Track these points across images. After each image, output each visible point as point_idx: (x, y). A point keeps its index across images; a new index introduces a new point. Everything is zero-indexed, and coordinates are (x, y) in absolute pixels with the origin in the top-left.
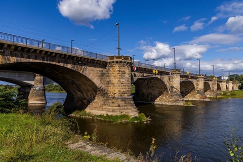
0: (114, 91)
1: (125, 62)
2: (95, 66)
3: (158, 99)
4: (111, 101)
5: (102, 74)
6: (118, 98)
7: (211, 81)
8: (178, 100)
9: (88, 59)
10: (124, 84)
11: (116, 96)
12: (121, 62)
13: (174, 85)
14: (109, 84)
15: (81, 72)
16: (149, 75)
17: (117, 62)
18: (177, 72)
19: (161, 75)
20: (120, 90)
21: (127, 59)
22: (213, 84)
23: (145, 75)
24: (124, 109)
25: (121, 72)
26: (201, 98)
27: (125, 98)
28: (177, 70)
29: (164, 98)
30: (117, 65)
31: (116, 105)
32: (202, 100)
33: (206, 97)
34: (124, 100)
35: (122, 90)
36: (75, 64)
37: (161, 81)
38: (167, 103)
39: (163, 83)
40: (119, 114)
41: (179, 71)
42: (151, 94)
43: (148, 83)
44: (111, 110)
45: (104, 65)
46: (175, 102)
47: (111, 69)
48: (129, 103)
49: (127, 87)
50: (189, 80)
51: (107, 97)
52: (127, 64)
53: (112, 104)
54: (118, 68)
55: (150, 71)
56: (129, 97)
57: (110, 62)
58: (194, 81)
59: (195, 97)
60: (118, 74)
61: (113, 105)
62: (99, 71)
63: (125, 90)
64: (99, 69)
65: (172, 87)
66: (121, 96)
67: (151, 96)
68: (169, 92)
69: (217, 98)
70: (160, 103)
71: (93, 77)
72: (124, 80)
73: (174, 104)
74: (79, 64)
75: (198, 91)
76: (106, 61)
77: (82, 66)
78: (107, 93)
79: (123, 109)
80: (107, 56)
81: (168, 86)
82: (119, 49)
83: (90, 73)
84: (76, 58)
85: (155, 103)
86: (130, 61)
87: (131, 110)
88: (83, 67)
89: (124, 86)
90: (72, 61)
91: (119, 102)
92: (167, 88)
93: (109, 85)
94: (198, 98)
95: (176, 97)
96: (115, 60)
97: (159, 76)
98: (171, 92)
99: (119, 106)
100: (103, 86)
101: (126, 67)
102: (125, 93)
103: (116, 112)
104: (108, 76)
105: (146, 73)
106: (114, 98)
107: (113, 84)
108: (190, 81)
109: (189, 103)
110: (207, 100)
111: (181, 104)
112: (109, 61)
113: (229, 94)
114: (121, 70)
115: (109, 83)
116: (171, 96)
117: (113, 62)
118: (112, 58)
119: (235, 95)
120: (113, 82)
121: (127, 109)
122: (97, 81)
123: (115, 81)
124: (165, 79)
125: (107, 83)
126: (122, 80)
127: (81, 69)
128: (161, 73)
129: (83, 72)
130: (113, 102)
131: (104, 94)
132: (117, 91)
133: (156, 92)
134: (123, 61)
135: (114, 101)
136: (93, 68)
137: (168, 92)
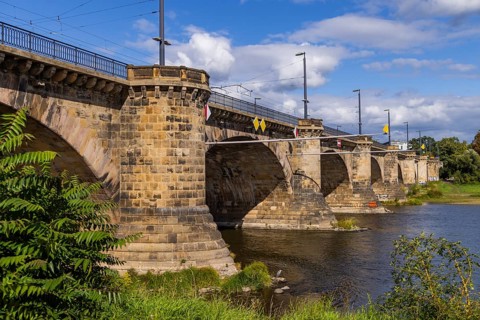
0: (155, 187)
1: (190, 90)
2: (88, 101)
3: (253, 213)
4: (140, 225)
5: (110, 126)
6: (167, 214)
7: (383, 154)
8: (317, 214)
9: (71, 73)
10: (187, 166)
11: (161, 204)
12: (177, 89)
13: (304, 169)
14: (132, 162)
15: (44, 121)
16: (241, 134)
17: (164, 89)
18: (313, 127)
19: (271, 136)
20: (173, 184)
21: (197, 80)
22: (386, 163)
23: (231, 133)
24: (192, 249)
25: (176, 124)
26: (365, 206)
27: (192, 212)
28: (312, 121)
29: (273, 208)
30: (164, 99)
31: (163, 236)
32: (368, 211)
33: (379, 204)
34: (190, 220)
35: (182, 185)
36: (22, 89)
37: (268, 153)
38: (283, 225)
39: (275, 161)
40: (172, 267)
41: (318, 122)
42: (230, 196)
43: (224, 160)
44: (141, 255)
45: (115, 96)
46: (308, 219)
47: (142, 112)
48: (206, 228)
49: (196, 175)
50: (337, 152)
51: (125, 210)
52: (196, 97)
53: (146, 234)
54: (166, 107)
55: (246, 124)
56: (199, 208)
57: (138, 89)
58: (347, 155)
59: (347, 205)
60: (168, 128)
61: (151, 238)
62: (101, 117)
63: (189, 185)
64: (100, 110)
65: (298, 174)
66: (178, 204)
67: (229, 203)
68: (291, 191)
69: (398, 206)
70: (261, 225)
71: (82, 139)
72: (187, 151)
73: (306, 226)
74: (37, 90)
75: (356, 184)
76: (125, 82)
77: (45, 96)
78: (125, 196)
79: (188, 250)
80: (128, 67)
81: (288, 170)
82: (162, 43)
83: (71, 126)
84: (29, 65)
85: (244, 224)
86: (205, 87)
87: (213, 252)
88: (50, 101)
89: (186, 170)
90: (12, 76)
91: (173, 225)
92: (283, 178)
93: (135, 169)
94: (355, 205)
95: (311, 205)
96: (158, 80)
97: (265, 140)
98: (295, 188)
99: (173, 239)
100: (113, 172)
101: (193, 105)
102: (189, 196)
103: (162, 260)
104: (129, 136)
105: (232, 128)
106: (152, 212)
107: (149, 163)
108: (338, 157)
110: (381, 210)
111: (325, 225)
112: (133, 83)
113: (422, 192)
114: (177, 115)
115: (131, 160)
116: (296, 202)
117: (151, 88)
118: (145, 71)
119: (439, 194)
120: (150, 156)
121: (201, 247)
122: (93, 154)
123: (157, 153)
124: (281, 147)
125: (127, 159)
126: (179, 151)
127: (43, 109)
128: (273, 129)
129: (49, 118)
130: (150, 228)
131: (117, 199)
132: (162, 189)
133: (249, 189)
134: (186, 84)
135: (153, 221)
136: (80, 106)
137: (285, 188)
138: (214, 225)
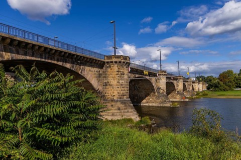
0: (113, 93)
1: (124, 62)
2: (93, 67)
3: (144, 101)
4: (109, 105)
5: (99, 74)
6: (117, 101)
7: (187, 82)
8: (165, 101)
9: (88, 58)
10: (123, 86)
11: (115, 98)
12: (120, 62)
13: (161, 87)
14: (106, 85)
15: (80, 73)
16: (140, 76)
17: (116, 62)
18: (163, 73)
19: (150, 76)
20: (119, 92)
21: (126, 59)
22: (188, 84)
23: (137, 76)
24: (125, 112)
25: (120, 73)
26: (181, 99)
27: (125, 100)
28: (163, 71)
29: (151, 99)
30: (116, 65)
31: (116, 108)
32: (182, 100)
33: (186, 98)
34: (124, 103)
35: (122, 92)
36: (73, 64)
37: (149, 82)
38: (154, 105)
39: (151, 84)
40: (119, 118)
41: (165, 72)
42: (137, 95)
43: (135, 84)
44: (109, 114)
45: (100, 65)
46: (162, 103)
47: (109, 70)
48: (129, 106)
49: (126, 89)
50: (172, 81)
51: (104, 100)
52: (126, 64)
53: (110, 108)
54: (117, 68)
55: (141, 73)
56: (127, 99)
57: (108, 62)
58: (175, 82)
59: (175, 98)
60: (117, 74)
61: (112, 108)
62: (97, 71)
63: (124, 92)
64: (97, 69)
65: (159, 88)
66: (120, 98)
67: (137, 98)
68: (156, 94)
69: (192, 98)
70: (147, 105)
71: (91, 78)
72: (123, 81)
73: (162, 105)
74: (78, 64)
75: (178, 92)
76: (104, 60)
77: (80, 66)
78: (104, 96)
79: (124, 112)
80: (105, 56)
81: (155, 87)
82: (115, 48)
83: (87, 74)
84: (75, 56)
85: (142, 104)
86: (128, 61)
87: (132, 113)
88: (82, 67)
89: (123, 87)
90: (70, 60)
91: (119, 105)
92: (154, 90)
93: (107, 87)
94: (178, 98)
95: (163, 98)
96: (114, 60)
97: (148, 78)
98: (158, 93)
99: (119, 109)
100: (100, 88)
101: (125, 67)
102: (124, 95)
103: (116, 115)
104: (105, 77)
105: (137, 74)
106: (113, 100)
107: (111, 85)
108: (172, 83)
109: (176, 104)
110: (187, 100)
111: (168, 105)
112: (106, 61)
113: (201, 94)
114: (120, 70)
115: (106, 84)
116: (158, 97)
117: (112, 62)
118: (110, 57)
119: (207, 95)
120: (112, 83)
121: (128, 112)
122: (94, 83)
123: (114, 82)
124: (153, 80)
125: (105, 84)
126: (121, 81)
127: (80, 70)
128: (150, 74)
129: (81, 72)
130: (112, 106)
131: (102, 97)
132: (116, 93)
133: (143, 94)
134: (123, 61)
135: (113, 103)
136: (91, 68)
137: (154, 93)
138: (132, 105)
